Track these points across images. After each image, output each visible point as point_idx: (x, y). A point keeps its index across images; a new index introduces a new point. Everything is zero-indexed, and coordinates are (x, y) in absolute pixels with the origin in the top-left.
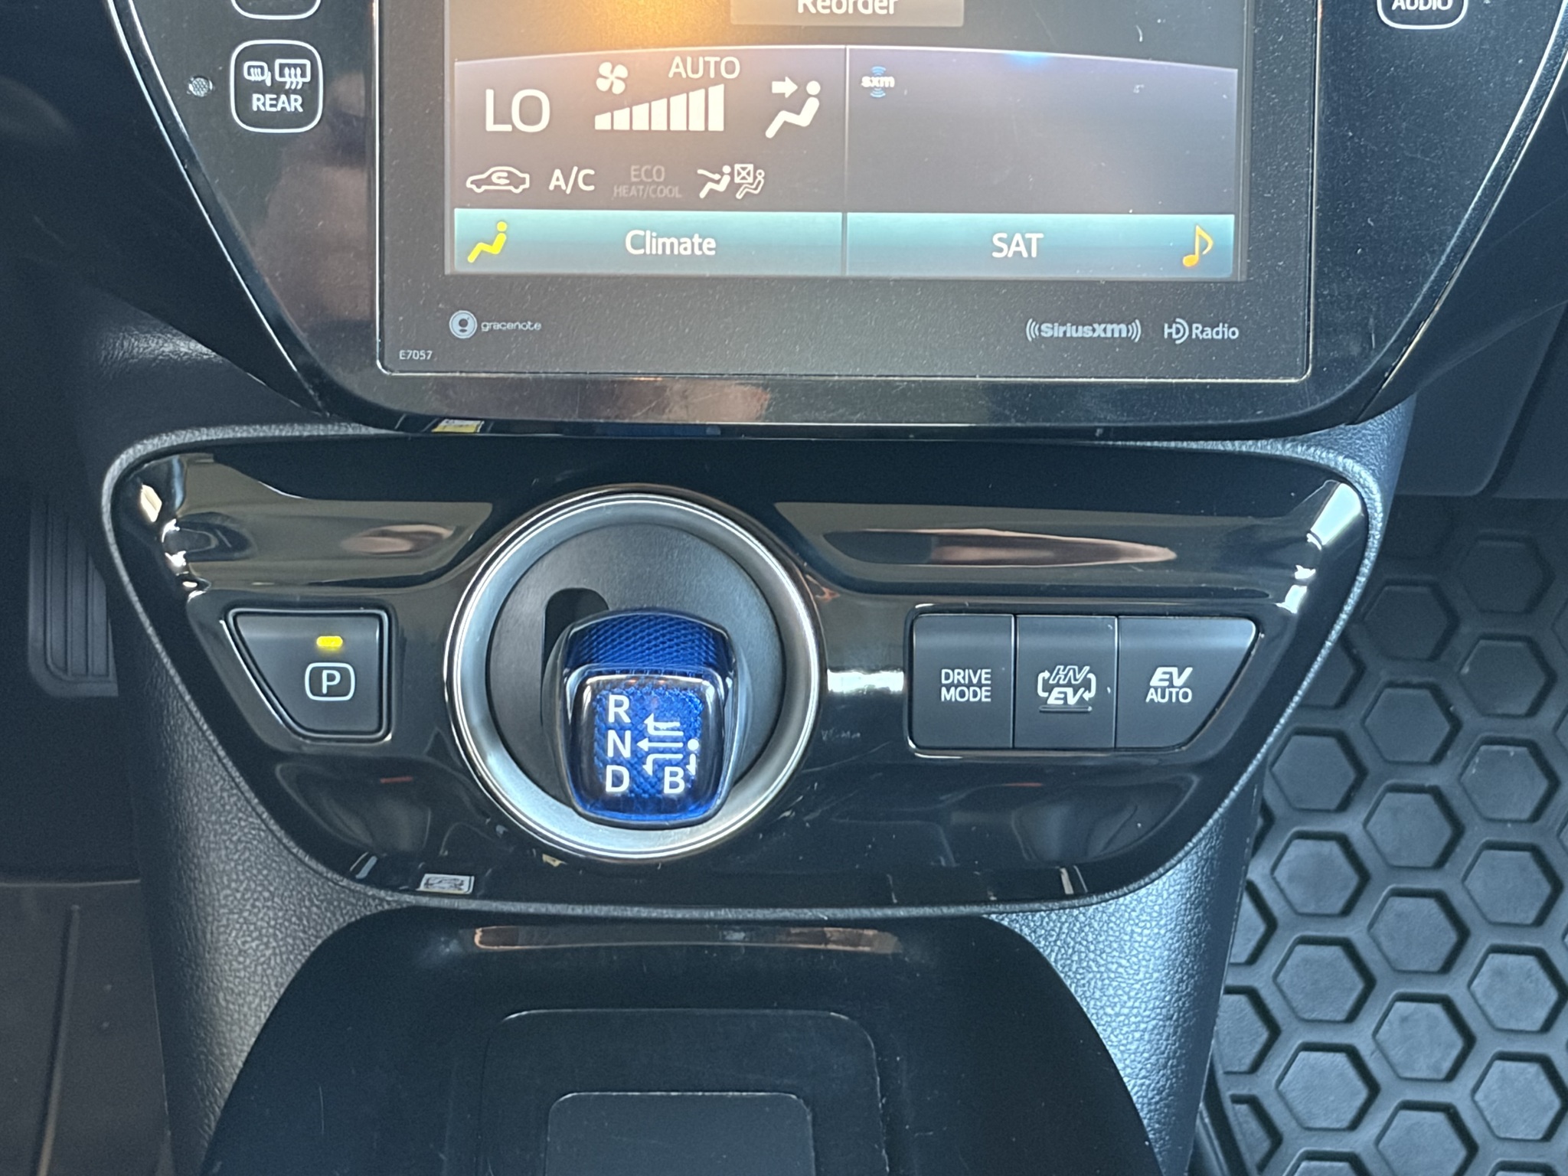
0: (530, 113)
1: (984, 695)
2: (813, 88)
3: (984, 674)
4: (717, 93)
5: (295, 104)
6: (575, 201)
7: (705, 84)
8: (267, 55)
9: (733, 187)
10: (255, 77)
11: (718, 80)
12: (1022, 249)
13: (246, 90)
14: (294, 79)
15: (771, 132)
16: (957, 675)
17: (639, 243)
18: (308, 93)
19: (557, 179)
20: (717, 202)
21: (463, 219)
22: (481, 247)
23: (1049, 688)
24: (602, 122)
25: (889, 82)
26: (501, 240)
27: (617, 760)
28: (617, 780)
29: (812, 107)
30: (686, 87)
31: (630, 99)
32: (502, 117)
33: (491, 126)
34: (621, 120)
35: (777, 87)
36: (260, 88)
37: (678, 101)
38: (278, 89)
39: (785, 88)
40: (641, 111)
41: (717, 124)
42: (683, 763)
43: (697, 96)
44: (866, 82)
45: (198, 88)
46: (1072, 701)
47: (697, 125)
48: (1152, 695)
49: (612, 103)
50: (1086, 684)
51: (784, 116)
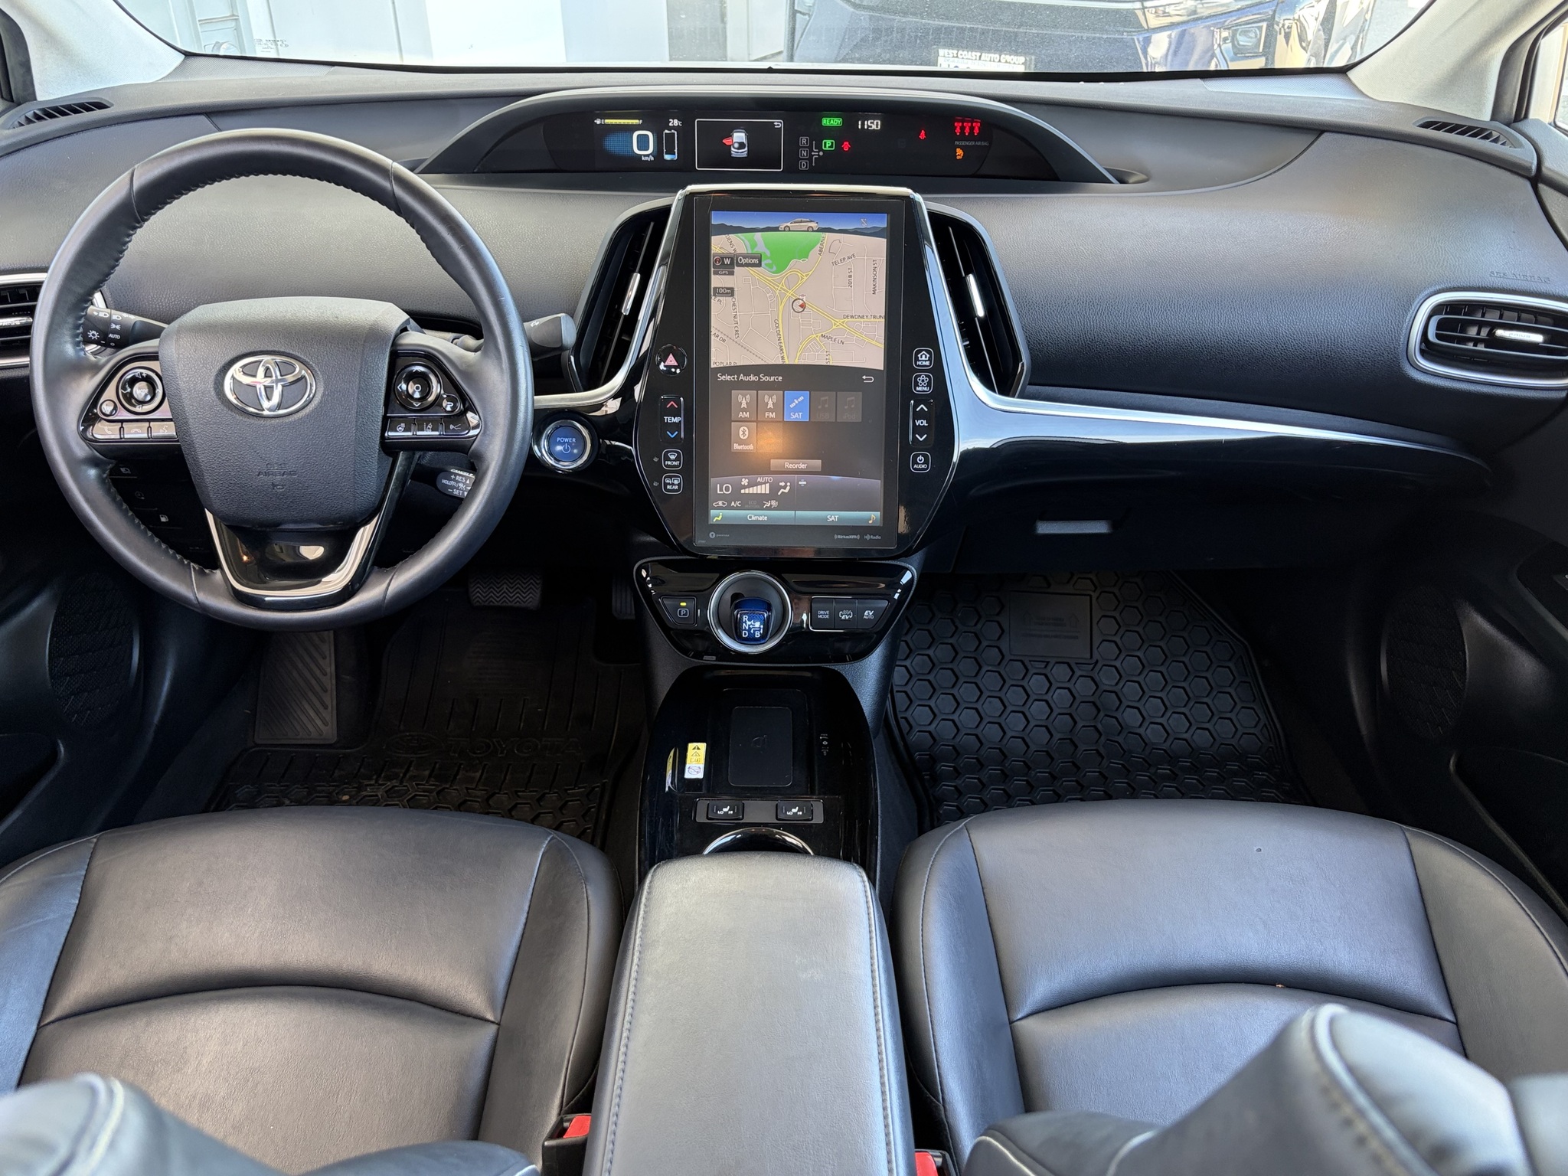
0: (727, 489)
1: (827, 616)
2: (788, 484)
3: (828, 612)
4: (768, 485)
5: (677, 487)
6: (737, 508)
7: (765, 483)
8: (671, 477)
9: (771, 505)
10: (668, 482)
11: (768, 482)
12: (834, 519)
13: (666, 484)
14: (676, 482)
15: (779, 494)
16: (822, 612)
17: (750, 517)
18: (679, 485)
19: (733, 504)
20: (768, 509)
21: (713, 512)
22: (716, 518)
23: (842, 615)
24: (743, 491)
25: (805, 483)
26: (720, 517)
27: (745, 629)
28: (745, 634)
29: (788, 488)
30: (761, 484)
31: (748, 486)
32: (721, 490)
33: (719, 492)
34: (747, 491)
35: (781, 484)
36: (669, 484)
37: (759, 487)
38: (673, 484)
39: (782, 484)
40: (751, 489)
41: (768, 492)
42: (760, 630)
43: (764, 485)
44: (800, 483)
45: (656, 484)
46: (847, 618)
47: (763, 492)
48: (865, 617)
49: (745, 487)
50: (850, 614)
51: (782, 490)
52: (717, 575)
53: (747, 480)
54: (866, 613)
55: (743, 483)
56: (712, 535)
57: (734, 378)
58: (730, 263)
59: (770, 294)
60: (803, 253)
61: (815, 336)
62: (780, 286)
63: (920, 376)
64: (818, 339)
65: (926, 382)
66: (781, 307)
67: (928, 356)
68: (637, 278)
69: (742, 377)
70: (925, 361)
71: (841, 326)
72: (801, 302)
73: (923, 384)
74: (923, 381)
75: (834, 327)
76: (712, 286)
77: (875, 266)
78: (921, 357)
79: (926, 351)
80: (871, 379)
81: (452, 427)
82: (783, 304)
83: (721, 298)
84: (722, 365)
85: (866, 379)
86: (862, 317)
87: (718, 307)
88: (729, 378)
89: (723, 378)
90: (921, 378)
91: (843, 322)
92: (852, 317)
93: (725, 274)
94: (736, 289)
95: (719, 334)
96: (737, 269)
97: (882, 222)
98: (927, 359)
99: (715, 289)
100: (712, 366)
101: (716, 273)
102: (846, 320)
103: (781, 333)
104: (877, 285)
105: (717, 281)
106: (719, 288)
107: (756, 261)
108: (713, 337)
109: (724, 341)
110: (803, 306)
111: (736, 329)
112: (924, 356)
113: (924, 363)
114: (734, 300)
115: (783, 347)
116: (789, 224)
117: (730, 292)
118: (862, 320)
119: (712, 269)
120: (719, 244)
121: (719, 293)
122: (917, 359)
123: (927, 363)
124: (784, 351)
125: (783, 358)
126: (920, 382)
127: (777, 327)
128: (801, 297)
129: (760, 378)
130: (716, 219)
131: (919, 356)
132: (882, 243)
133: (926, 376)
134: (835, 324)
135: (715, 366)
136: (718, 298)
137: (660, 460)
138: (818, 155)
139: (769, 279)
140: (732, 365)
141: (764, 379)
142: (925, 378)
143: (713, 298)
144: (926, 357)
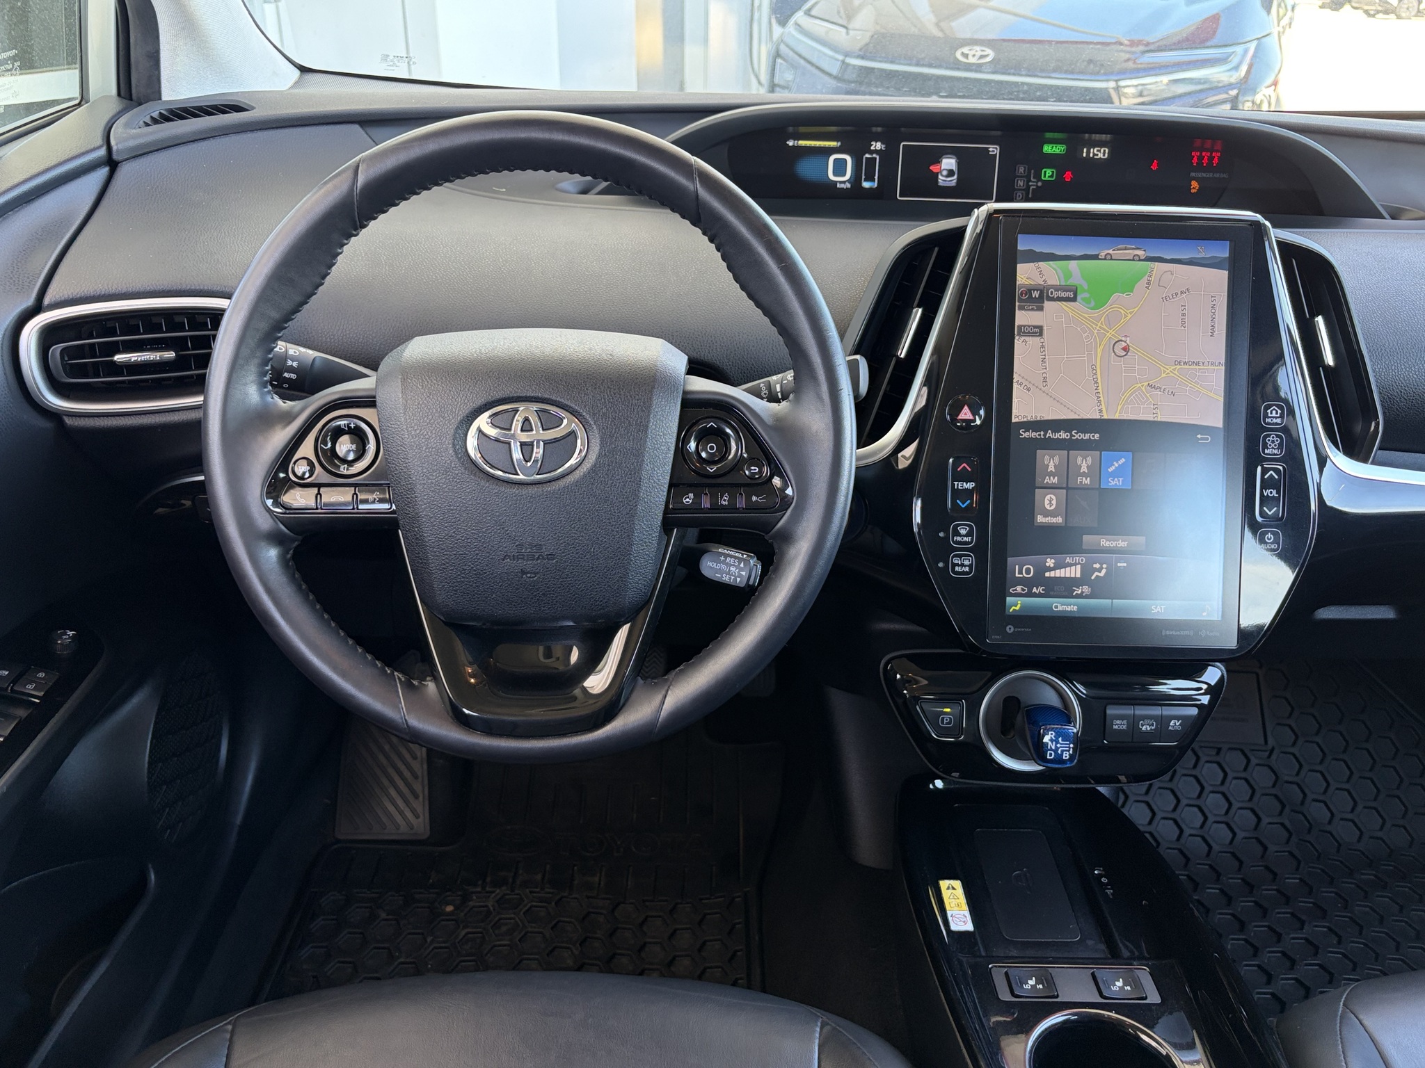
0: (1028, 571)
1: (1125, 727)
2: (1104, 566)
3: (1125, 722)
4: (1079, 567)
5: (967, 569)
6: (1040, 595)
7: (1075, 564)
8: (960, 556)
9: (1082, 592)
10: (956, 562)
11: (1079, 563)
12: (1159, 610)
13: (954, 565)
14: (967, 563)
15: (1093, 578)
16: (1118, 722)
17: (1056, 607)
18: (970, 566)
19: (1035, 590)
20: (1078, 596)
21: (1009, 599)
22: (1013, 608)
23: (1142, 726)
24: (1047, 574)
25: (1125, 565)
26: (1019, 606)
27: (1051, 749)
28: (1051, 755)
29: (1104, 571)
30: (1070, 565)
31: (1054, 569)
32: (1020, 572)
33: (1017, 575)
34: (1052, 574)
35: (1095, 566)
36: (958, 565)
37: (1068, 569)
38: (963, 565)
39: (1097, 566)
40: (1058, 571)
41: (1078, 575)
42: (1069, 751)
43: (1073, 568)
44: (1119, 565)
45: (941, 565)
46: (1149, 729)
47: (1073, 576)
48: (1170, 728)
49: (1050, 569)
50: (1153, 725)
51: (1096, 574)
52: (989, 674)
53: (1053, 561)
54: (1172, 723)
55: (1048, 565)
56: (1010, 629)
57: (1040, 435)
58: (1039, 297)
59: (1086, 334)
60: (1128, 286)
61: (1140, 385)
62: (1099, 324)
63: (1269, 436)
64: (1143, 389)
65: (1276, 443)
66: (1099, 351)
67: (1279, 411)
68: (918, 313)
69: (1050, 434)
70: (1276, 418)
71: (1172, 374)
72: (1124, 344)
73: (1273, 445)
74: (1273, 442)
75: (1164, 375)
76: (1016, 324)
77: (1214, 303)
78: (1271, 413)
79: (1277, 405)
80: (1208, 439)
81: (754, 498)
82: (1102, 346)
83: (1027, 339)
84: (1025, 420)
85: (1202, 439)
86: (1197, 364)
87: (1023, 349)
88: (1033, 435)
89: (1026, 435)
90: (1271, 439)
91: (1174, 370)
92: (1185, 363)
93: (1032, 309)
94: (1045, 328)
95: (1023, 381)
96: (1047, 304)
97: (1222, 251)
98: (1278, 415)
99: (1020, 327)
100: (1014, 420)
101: (1021, 308)
102: (1178, 367)
103: (1099, 381)
104: (1216, 326)
105: (1022, 318)
106: (1024, 326)
107: (1070, 294)
108: (1015, 385)
109: (1029, 390)
110: (1126, 349)
111: (1044, 375)
112: (1274, 412)
113: (1274, 421)
114: (1042, 340)
115: (1101, 399)
116: (1111, 251)
117: (1038, 331)
118: (1197, 367)
119: (1017, 304)
120: (1026, 274)
121: (1024, 332)
122: (1266, 416)
123: (1279, 421)
124: (1102, 403)
125: (1101, 411)
126: (1269, 443)
127: (1095, 374)
128: (1123, 339)
129: (1072, 436)
130: (1025, 243)
131: (1269, 411)
132: (1224, 274)
133: (1277, 436)
134: (1165, 372)
135: (1017, 420)
136: (1023, 338)
137: (947, 537)
138: (1037, 186)
139: (1086, 316)
140: (1038, 419)
141: (1077, 436)
142: (1275, 439)
143: (1017, 338)
144: (1277, 413)
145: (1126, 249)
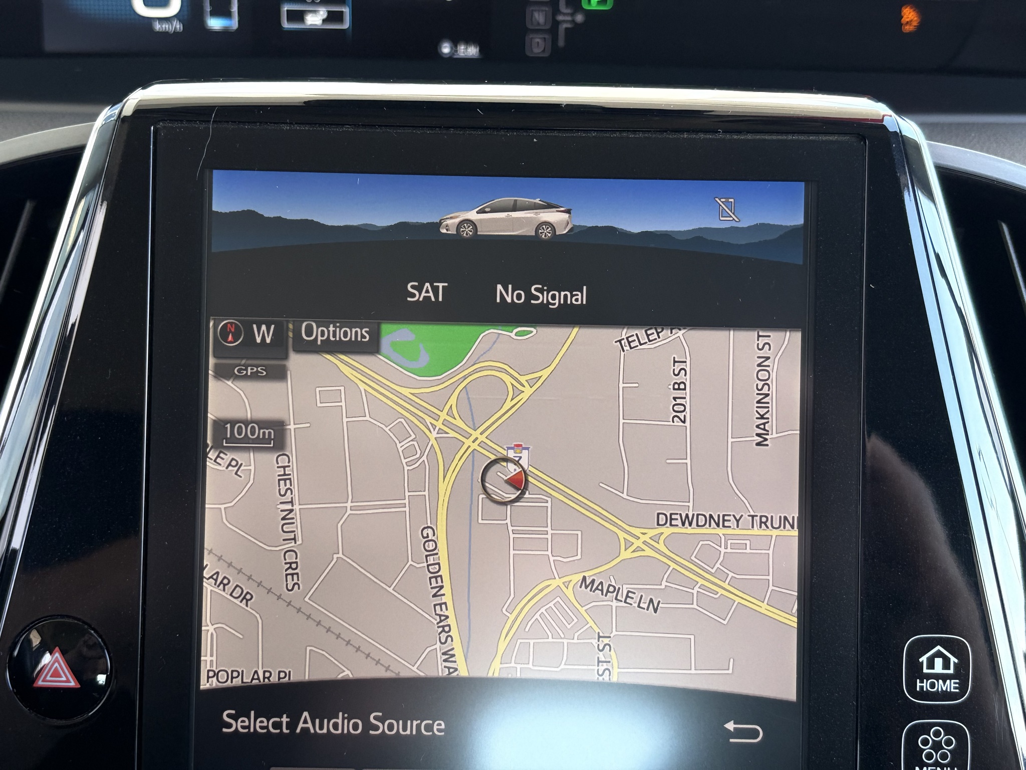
58: (273, 342)
63: (926, 729)
67: (953, 660)
69: (306, 721)
70: (945, 678)
72: (512, 469)
73: (937, 756)
75: (626, 555)
76: (210, 417)
77: (766, 352)
78: (931, 665)
80: (755, 734)
82: (451, 476)
83: (240, 457)
84: (237, 682)
85: (739, 733)
86: (721, 522)
87: (228, 487)
88: (259, 724)
89: (238, 725)
90: (931, 738)
91: (656, 539)
92: (687, 521)
93: (255, 376)
94: (292, 427)
95: (231, 574)
96: (296, 362)
98: (951, 671)
99: (220, 424)
100: (204, 685)
101: (224, 373)
102: (667, 531)
104: (772, 416)
105: (226, 399)
106: (233, 423)
107: (361, 335)
108: (208, 587)
109: (246, 598)
110: (519, 483)
111: (290, 557)
112: (939, 662)
113: (940, 686)
114: (283, 461)
115: (452, 621)
116: (473, 215)
117: (272, 436)
118: (721, 531)
119: (212, 361)
121: (233, 439)
122: (916, 672)
123: (951, 686)
124: (454, 633)
125: (449, 656)
126: (927, 749)
127: (433, 552)
128: (511, 454)
129: (368, 726)
131: (924, 659)
133: (948, 729)
134: (628, 544)
135: (214, 683)
136: (228, 457)
138: (573, 21)
139: (406, 392)
140: (274, 679)
141: (383, 728)
142: (943, 738)
143: (212, 455)
144: (946, 665)
145: (515, 208)
